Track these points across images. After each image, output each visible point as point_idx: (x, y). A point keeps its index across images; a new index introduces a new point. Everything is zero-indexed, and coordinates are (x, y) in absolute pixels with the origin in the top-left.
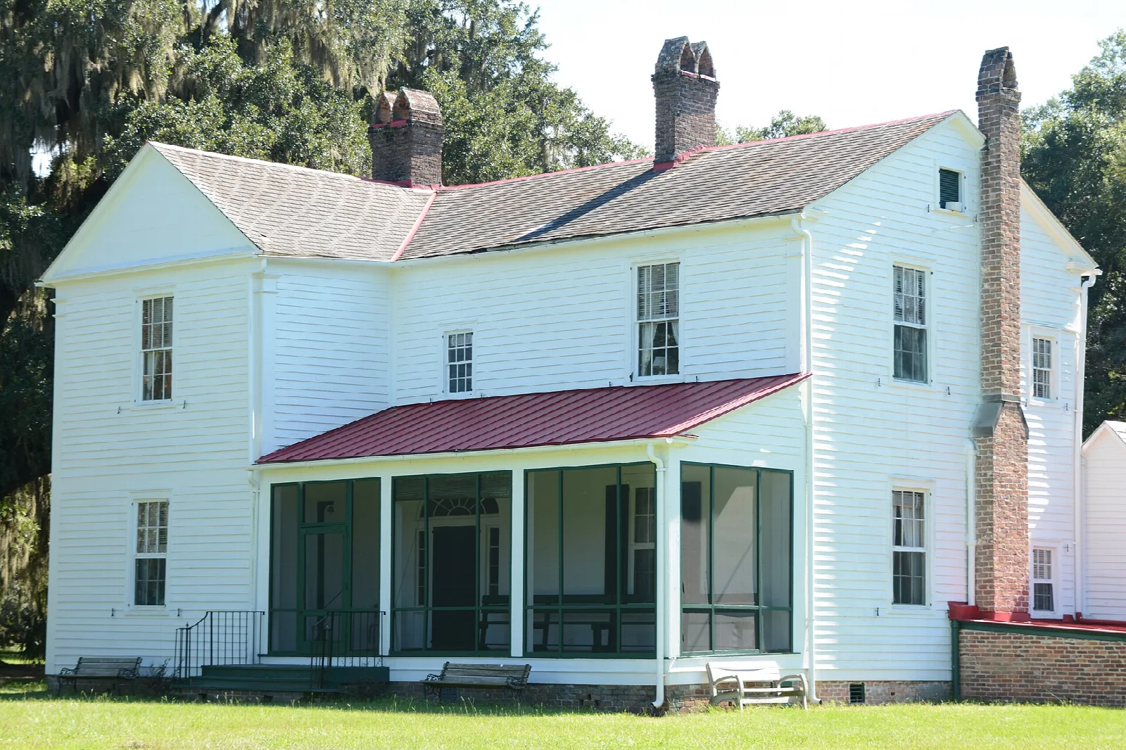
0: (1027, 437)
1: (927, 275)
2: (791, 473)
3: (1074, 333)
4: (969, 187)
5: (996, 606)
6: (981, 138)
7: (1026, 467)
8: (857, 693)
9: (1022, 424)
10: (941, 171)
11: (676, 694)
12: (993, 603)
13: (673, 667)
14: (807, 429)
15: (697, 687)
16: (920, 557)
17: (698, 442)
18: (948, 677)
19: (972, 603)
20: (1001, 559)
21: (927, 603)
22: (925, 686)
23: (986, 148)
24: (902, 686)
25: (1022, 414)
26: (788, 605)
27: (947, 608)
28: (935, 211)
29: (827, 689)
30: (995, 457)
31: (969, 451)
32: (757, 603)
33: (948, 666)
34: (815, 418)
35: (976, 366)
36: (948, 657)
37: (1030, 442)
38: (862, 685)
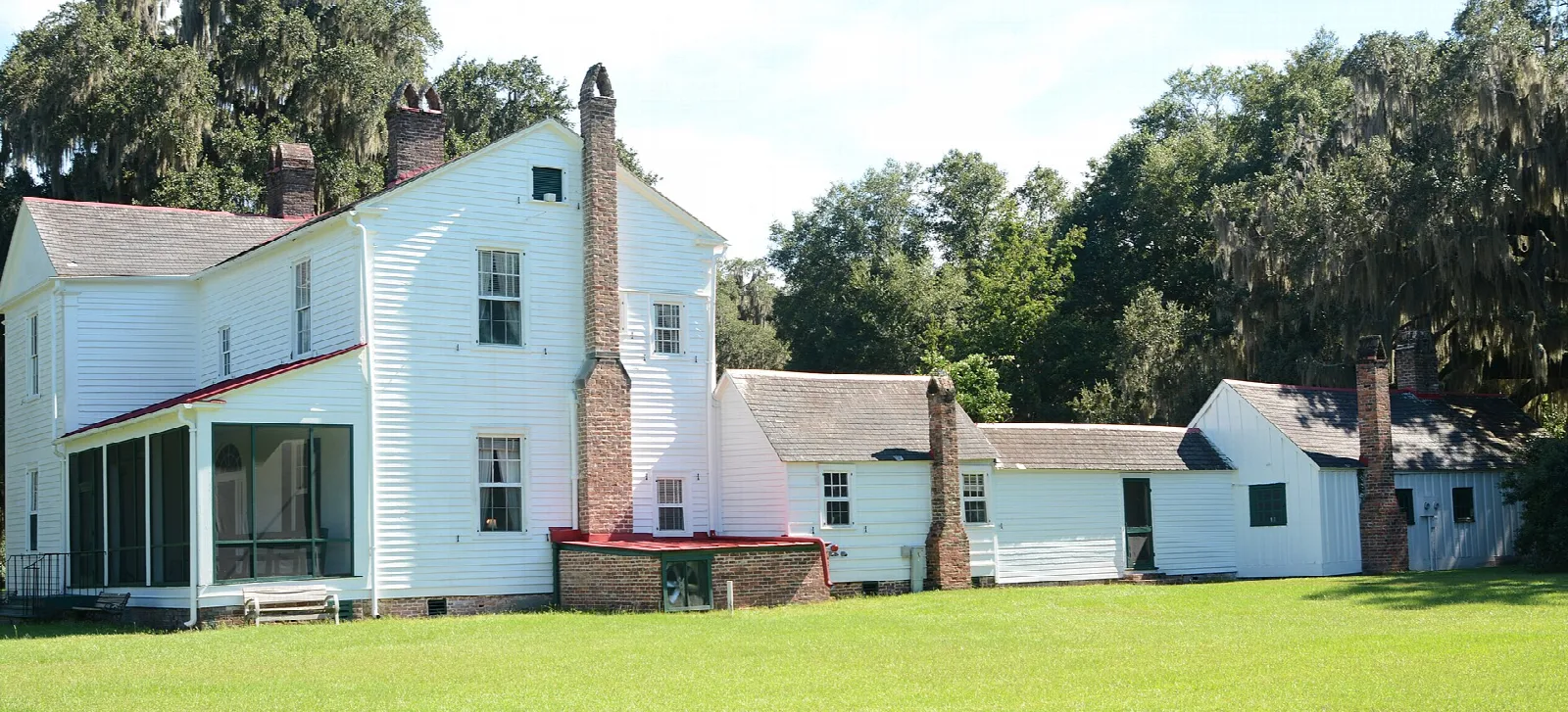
0: (629, 387)
1: (521, 255)
2: (351, 427)
3: (706, 297)
4: (571, 183)
5: (591, 529)
6: (581, 141)
7: (628, 411)
8: (437, 607)
9: (622, 376)
10: (535, 169)
11: (209, 616)
12: (588, 527)
13: (204, 592)
14: (368, 388)
15: (235, 609)
16: (518, 490)
17: (227, 405)
18: (550, 590)
19: (575, 528)
20: (597, 490)
21: (523, 529)
22: (525, 598)
23: (585, 148)
24: (493, 599)
25: (622, 367)
26: (349, 537)
27: (548, 532)
28: (528, 202)
29: (397, 606)
30: (588, 405)
31: (571, 401)
32: (309, 536)
33: (550, 580)
34: (374, 380)
35: (582, 330)
36: (550, 573)
37: (632, 390)
38: (444, 600)
